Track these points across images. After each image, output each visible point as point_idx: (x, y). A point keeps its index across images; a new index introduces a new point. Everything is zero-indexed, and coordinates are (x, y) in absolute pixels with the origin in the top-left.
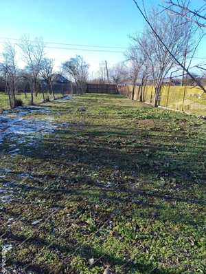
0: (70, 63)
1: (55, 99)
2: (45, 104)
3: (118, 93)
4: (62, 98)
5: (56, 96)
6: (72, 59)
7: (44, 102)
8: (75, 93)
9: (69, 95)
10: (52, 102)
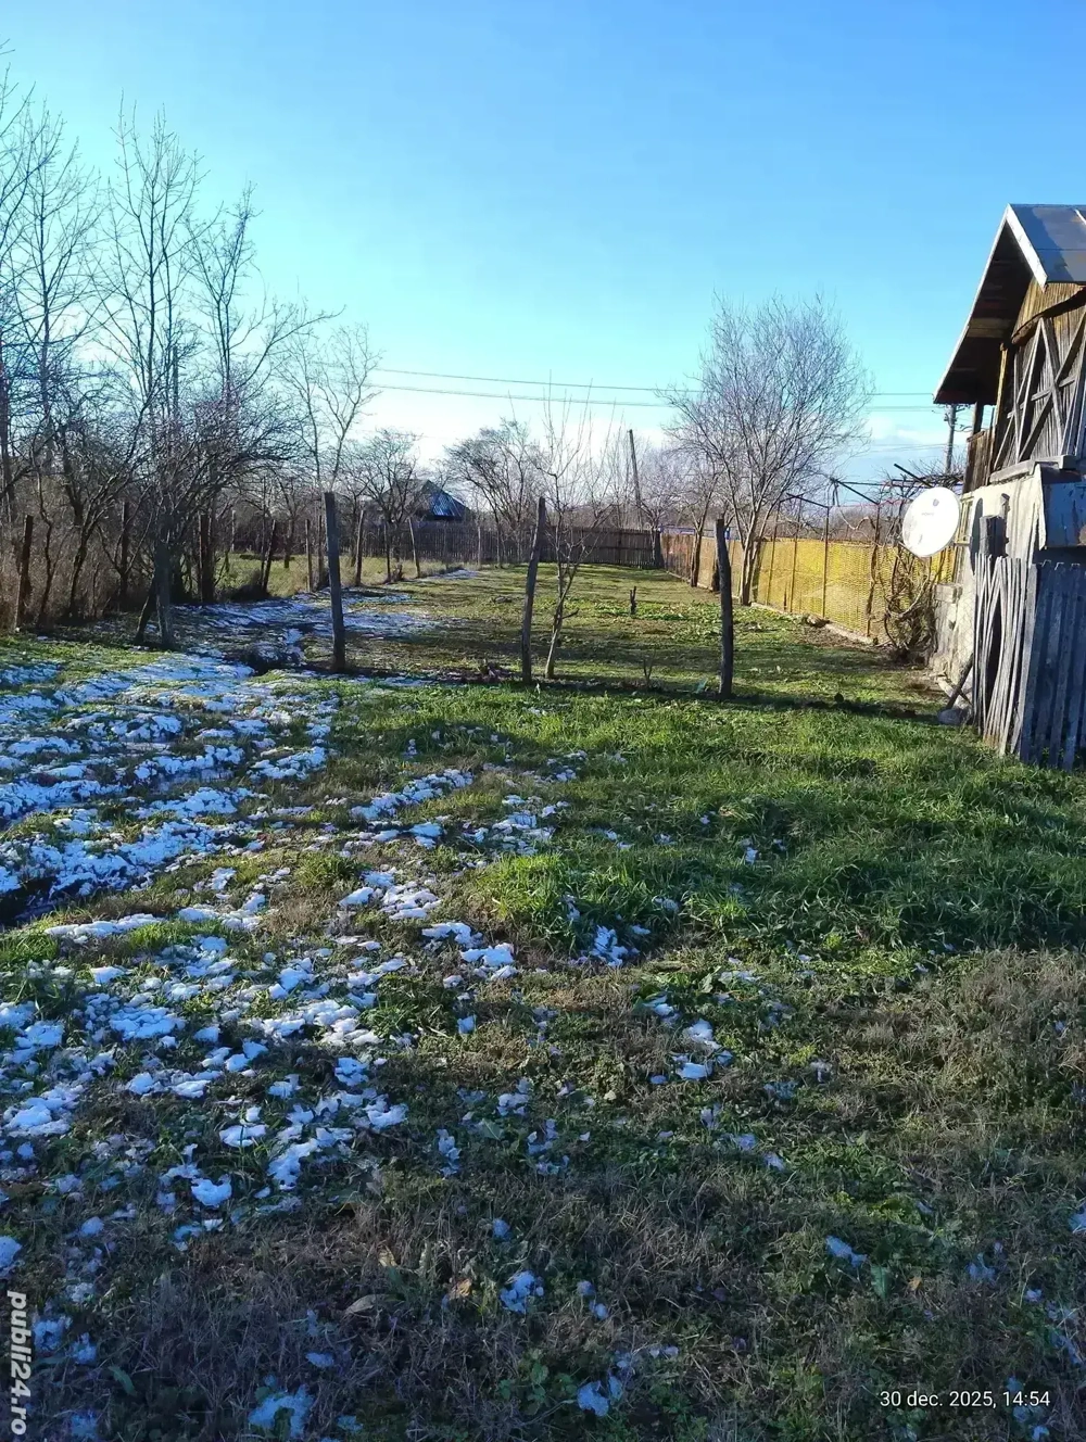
0: (478, 445)
1: (421, 575)
2: (393, 587)
3: (659, 564)
4: (442, 573)
5: (426, 566)
6: (485, 432)
7: (388, 581)
8: (489, 560)
9: (469, 567)
10: (413, 582)
